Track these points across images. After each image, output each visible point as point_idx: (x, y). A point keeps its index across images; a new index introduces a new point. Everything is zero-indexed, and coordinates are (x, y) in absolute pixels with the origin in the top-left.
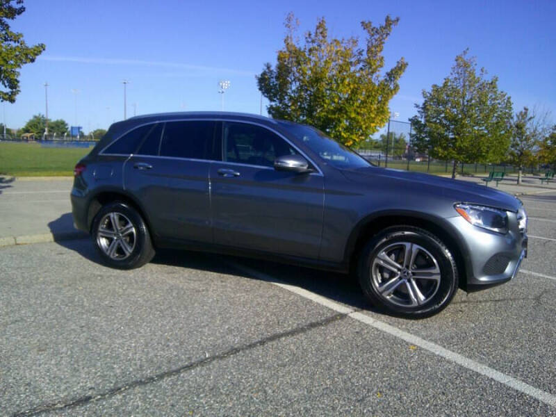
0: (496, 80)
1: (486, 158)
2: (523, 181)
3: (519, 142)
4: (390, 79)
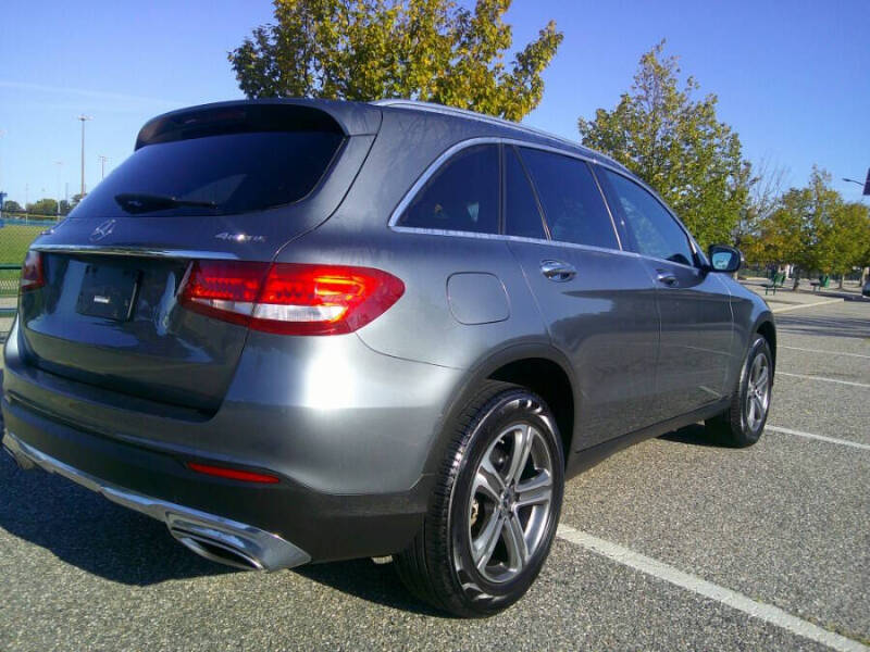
0: (714, 102)
4: (525, 67)
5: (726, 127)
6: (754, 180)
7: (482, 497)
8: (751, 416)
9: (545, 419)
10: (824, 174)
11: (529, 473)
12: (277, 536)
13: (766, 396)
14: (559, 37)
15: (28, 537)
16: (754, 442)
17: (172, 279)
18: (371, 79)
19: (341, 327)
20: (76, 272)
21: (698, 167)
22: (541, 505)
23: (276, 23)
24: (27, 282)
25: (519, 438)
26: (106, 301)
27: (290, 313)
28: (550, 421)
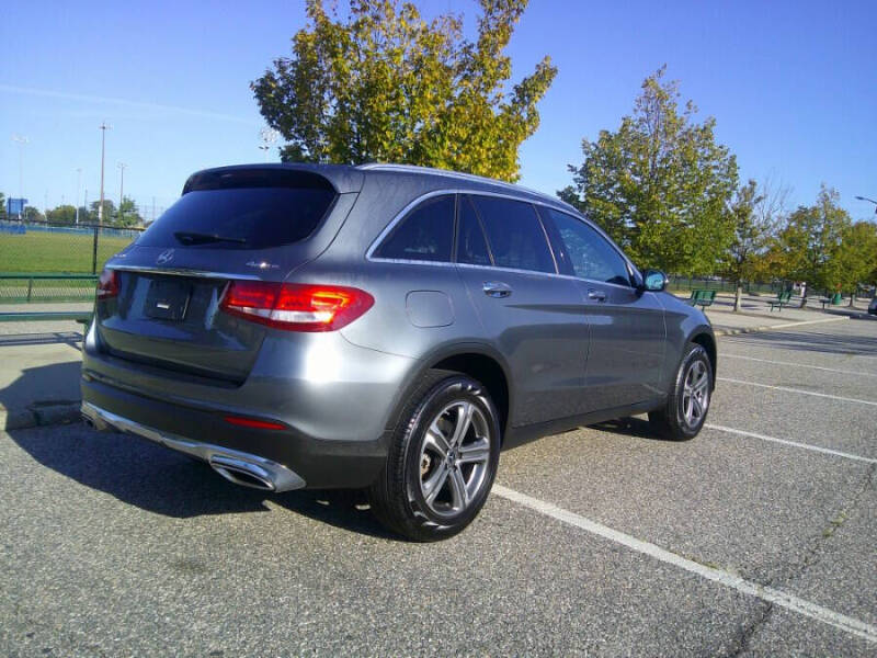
0: (713, 125)
1: (690, 265)
2: (742, 306)
3: (740, 240)
4: (522, 99)
5: (725, 149)
6: (759, 199)
7: (431, 451)
8: (688, 415)
9: (483, 399)
10: (832, 192)
11: (470, 439)
12: (284, 467)
13: (706, 397)
14: (553, 72)
15: (94, 486)
16: (692, 437)
17: (216, 292)
18: (378, 112)
19: (329, 327)
20: (143, 287)
21: (694, 188)
22: (480, 463)
23: (294, 58)
24: (103, 292)
25: (461, 412)
26: (167, 307)
27: (296, 316)
28: (488, 400)
